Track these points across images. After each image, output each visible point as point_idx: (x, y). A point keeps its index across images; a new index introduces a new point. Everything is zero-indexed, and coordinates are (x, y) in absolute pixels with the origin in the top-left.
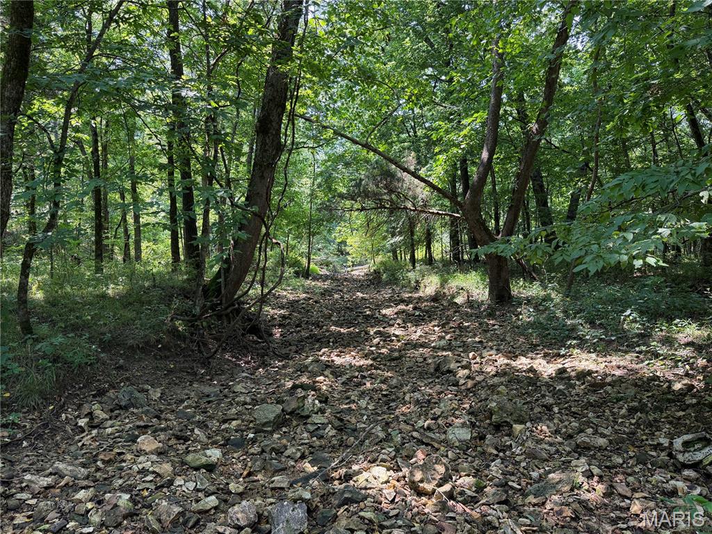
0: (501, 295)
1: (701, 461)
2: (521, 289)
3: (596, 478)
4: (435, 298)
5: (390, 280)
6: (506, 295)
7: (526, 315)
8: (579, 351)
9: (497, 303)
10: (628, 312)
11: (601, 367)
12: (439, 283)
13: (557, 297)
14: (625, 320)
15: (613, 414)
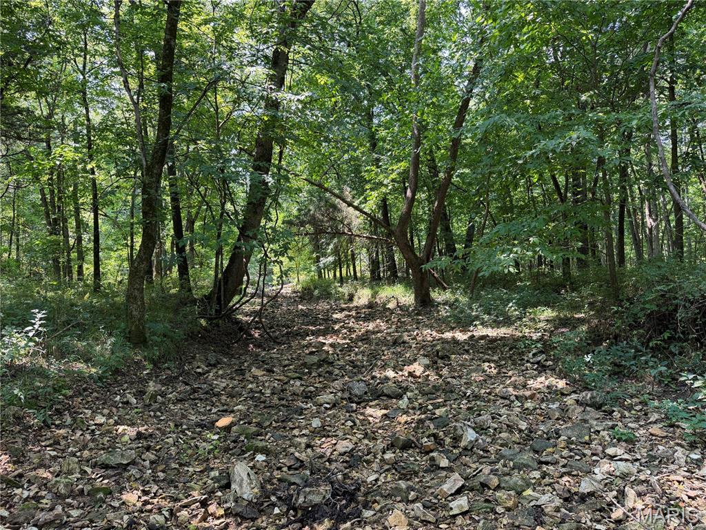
0: (424, 301)
1: (540, 361)
2: (437, 296)
3: (493, 368)
4: (371, 306)
5: (322, 295)
6: (428, 301)
7: (444, 312)
8: (481, 327)
9: (421, 306)
10: (511, 304)
11: (495, 334)
12: (370, 295)
13: (464, 300)
14: (508, 310)
15: (501, 351)
